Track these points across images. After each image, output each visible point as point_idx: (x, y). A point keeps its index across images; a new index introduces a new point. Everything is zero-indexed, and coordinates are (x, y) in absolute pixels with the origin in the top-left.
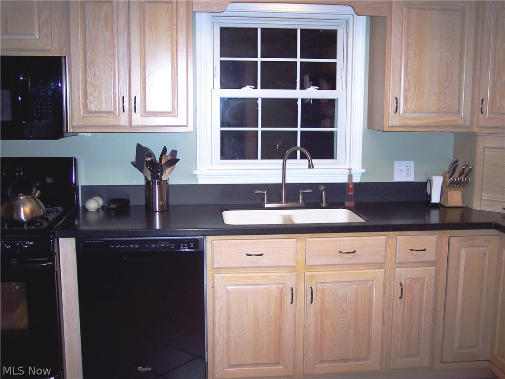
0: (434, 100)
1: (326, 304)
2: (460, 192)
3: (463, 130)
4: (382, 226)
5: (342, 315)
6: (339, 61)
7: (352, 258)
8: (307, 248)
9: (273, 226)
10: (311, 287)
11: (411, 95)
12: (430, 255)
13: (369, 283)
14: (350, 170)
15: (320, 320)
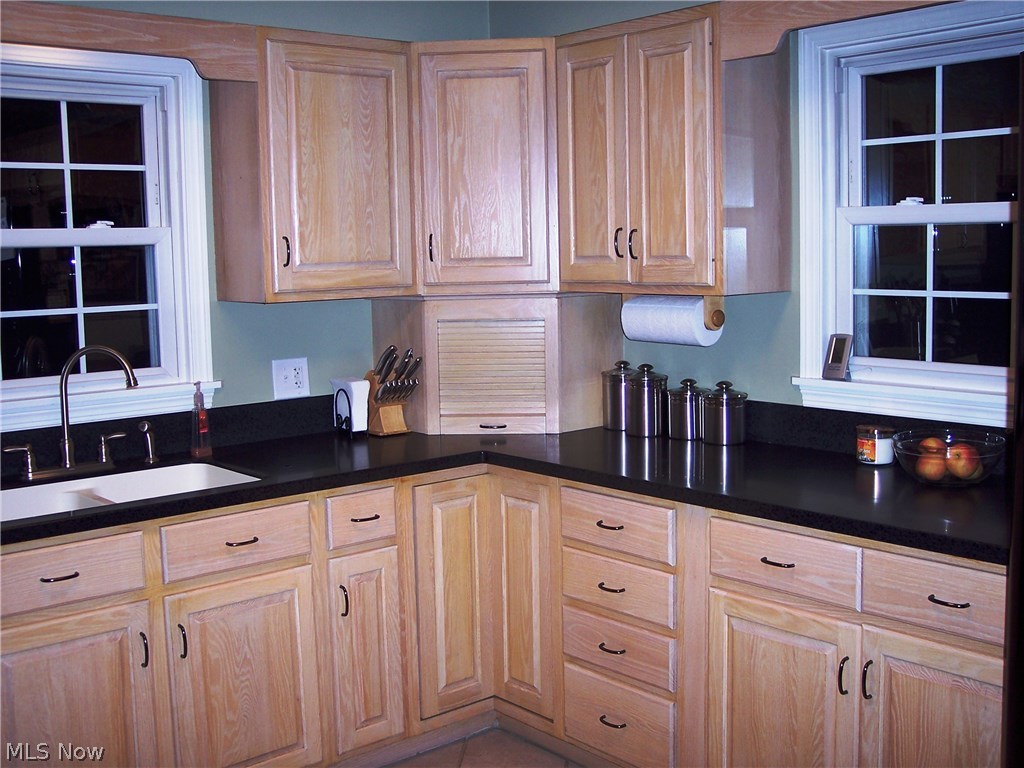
0: (350, 239)
1: (211, 653)
2: (400, 406)
3: (400, 292)
4: (300, 482)
5: (243, 670)
6: (150, 168)
7: (251, 553)
8: (164, 545)
9: (94, 512)
10: (180, 626)
11: (310, 233)
12: (384, 527)
13: (287, 596)
14: (197, 384)
15: (202, 688)
